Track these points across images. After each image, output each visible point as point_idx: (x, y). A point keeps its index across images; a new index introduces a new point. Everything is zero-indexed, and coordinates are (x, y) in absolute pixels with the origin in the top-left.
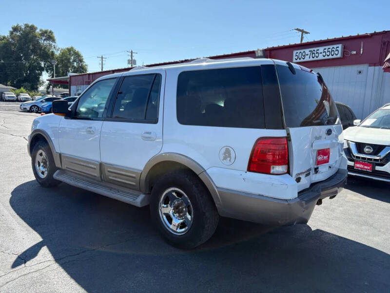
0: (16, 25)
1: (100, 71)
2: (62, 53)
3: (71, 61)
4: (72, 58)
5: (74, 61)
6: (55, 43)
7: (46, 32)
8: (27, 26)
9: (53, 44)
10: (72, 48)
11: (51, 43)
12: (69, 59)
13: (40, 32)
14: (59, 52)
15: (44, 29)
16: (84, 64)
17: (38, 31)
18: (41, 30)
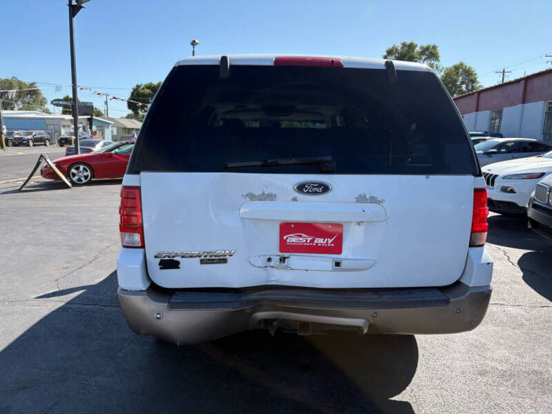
0: (391, 47)
1: (501, 83)
2: (447, 74)
3: (458, 83)
4: (460, 78)
5: (463, 83)
6: (439, 61)
7: (427, 49)
8: (404, 45)
9: (436, 63)
10: (462, 64)
11: (433, 62)
12: (456, 81)
13: (420, 50)
14: (442, 73)
15: (425, 45)
16: (478, 85)
17: (418, 49)
18: (421, 48)
